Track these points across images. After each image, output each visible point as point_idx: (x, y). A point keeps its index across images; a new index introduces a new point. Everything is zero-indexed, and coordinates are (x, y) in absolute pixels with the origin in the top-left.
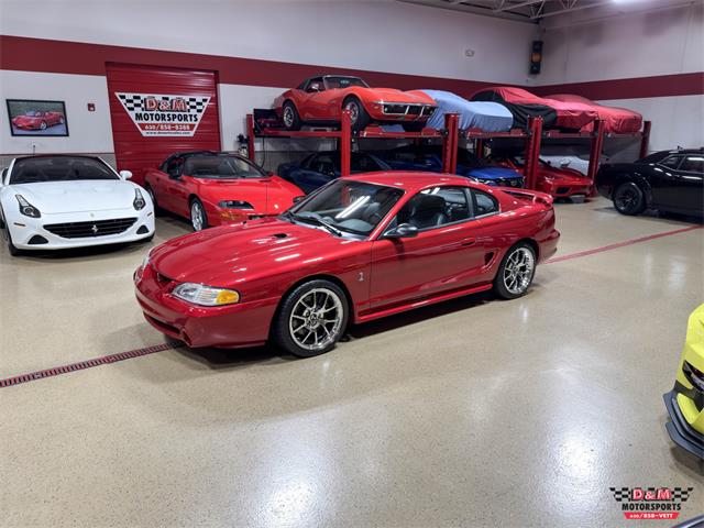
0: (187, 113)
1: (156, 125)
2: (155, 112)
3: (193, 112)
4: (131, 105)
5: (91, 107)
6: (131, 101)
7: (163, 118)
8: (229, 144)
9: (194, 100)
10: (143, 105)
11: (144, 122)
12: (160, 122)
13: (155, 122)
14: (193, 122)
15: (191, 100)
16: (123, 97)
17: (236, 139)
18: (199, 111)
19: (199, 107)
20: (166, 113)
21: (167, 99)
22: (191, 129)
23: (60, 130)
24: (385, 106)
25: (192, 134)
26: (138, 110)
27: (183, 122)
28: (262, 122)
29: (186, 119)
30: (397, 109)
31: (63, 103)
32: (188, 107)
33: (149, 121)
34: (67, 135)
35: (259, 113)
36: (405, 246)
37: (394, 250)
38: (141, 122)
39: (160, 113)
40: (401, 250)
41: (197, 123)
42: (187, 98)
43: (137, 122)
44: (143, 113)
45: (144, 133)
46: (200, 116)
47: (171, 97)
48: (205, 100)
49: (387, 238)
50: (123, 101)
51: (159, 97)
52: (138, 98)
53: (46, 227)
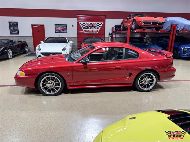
0: (97, 27)
1: (88, 30)
2: (88, 27)
3: (98, 27)
4: (83, 25)
5: (73, 26)
6: (83, 24)
7: (90, 29)
8: (107, 35)
9: (99, 23)
10: (85, 25)
11: (85, 29)
12: (89, 29)
13: (88, 29)
14: (98, 30)
15: (98, 23)
16: (81, 23)
17: (109, 34)
18: (100, 26)
19: (100, 25)
20: (91, 27)
21: (92, 23)
22: (97, 31)
23: (65, 31)
24: (143, 22)
25: (97, 33)
26: (84, 26)
27: (95, 29)
28: (117, 29)
29: (96, 29)
30: (148, 23)
31: (66, 25)
32: (97, 25)
33: (87, 29)
34: (67, 33)
35: (116, 27)
36: (88, 66)
37: (83, 67)
38: (84, 29)
39: (89, 27)
40: (86, 67)
41: (99, 30)
42: (97, 23)
43: (84, 30)
44: (85, 27)
45: (85, 32)
46: (100, 28)
47: (93, 23)
48: (102, 23)
49: (81, 63)
50: (81, 24)
51: (89, 23)
52: (84, 23)
53: (41, 53)
